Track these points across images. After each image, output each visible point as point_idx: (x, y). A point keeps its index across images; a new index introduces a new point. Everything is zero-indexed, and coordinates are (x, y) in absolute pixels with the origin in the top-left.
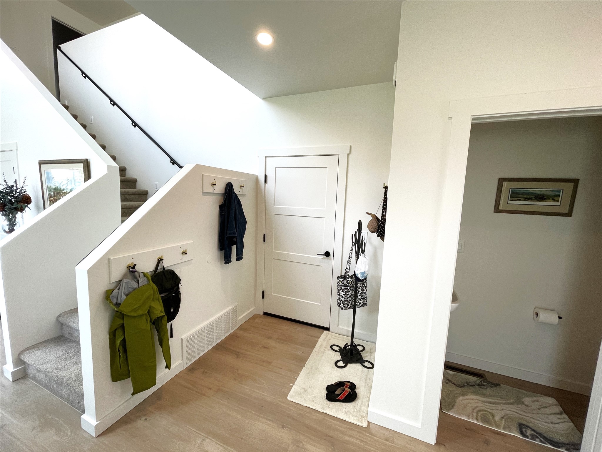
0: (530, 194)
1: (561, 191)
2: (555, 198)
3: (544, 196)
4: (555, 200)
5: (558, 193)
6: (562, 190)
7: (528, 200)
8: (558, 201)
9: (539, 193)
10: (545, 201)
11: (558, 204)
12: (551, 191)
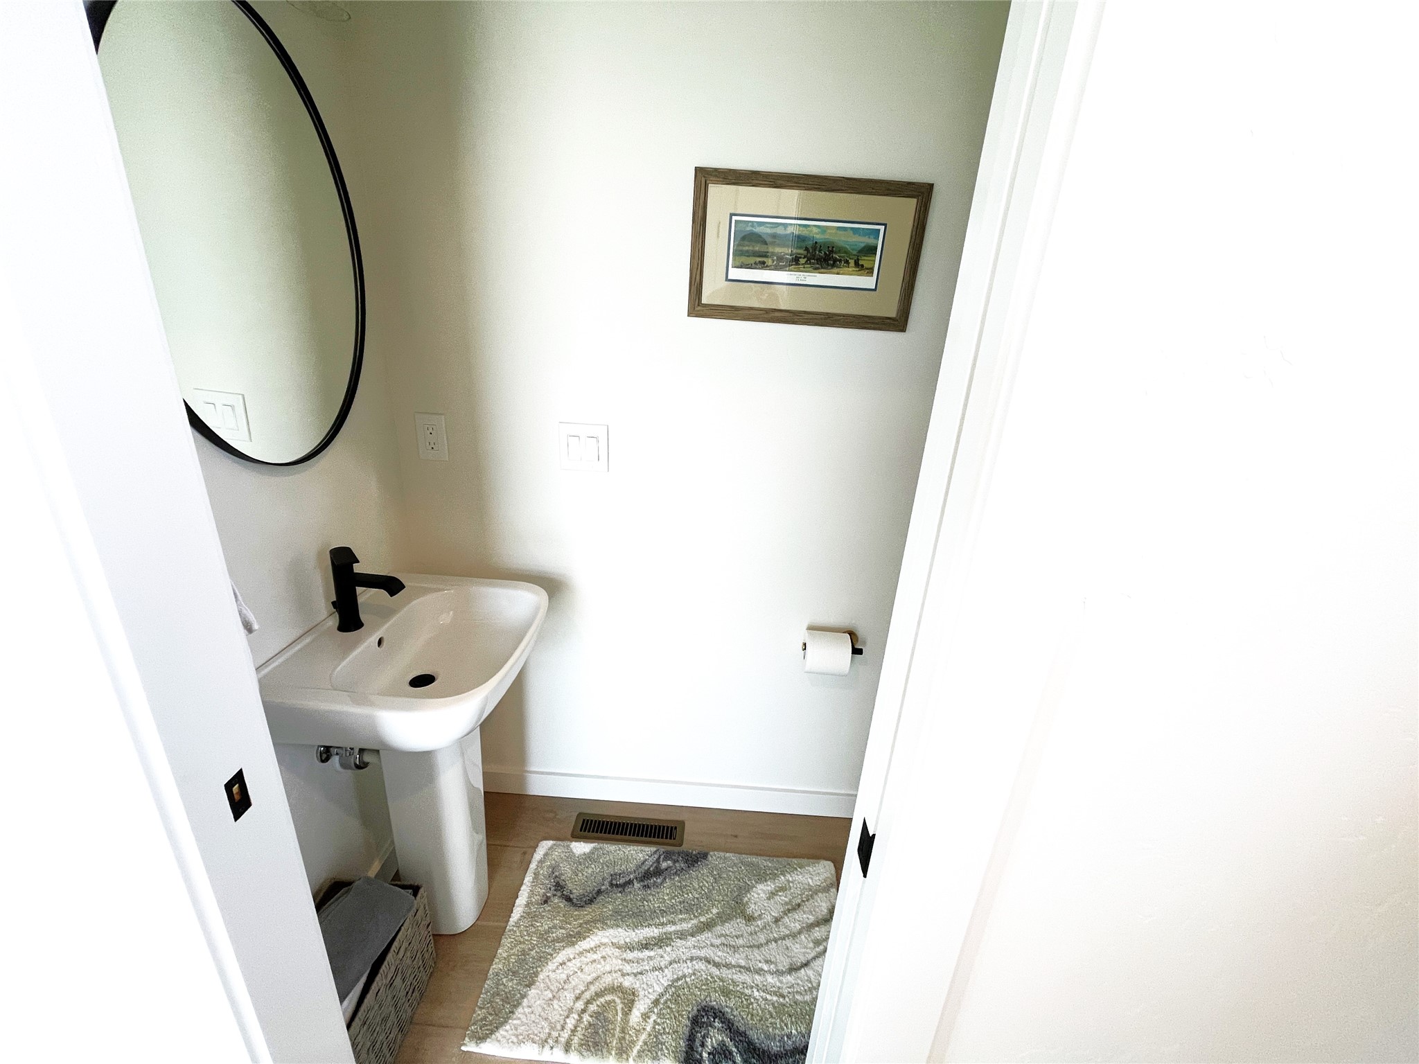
1: (879, 230)
2: (860, 259)
3: (832, 252)
4: (862, 266)
5: (868, 241)
6: (882, 228)
7: (785, 266)
8: (870, 271)
9: (818, 236)
10: (835, 270)
11: (868, 282)
12: (852, 228)
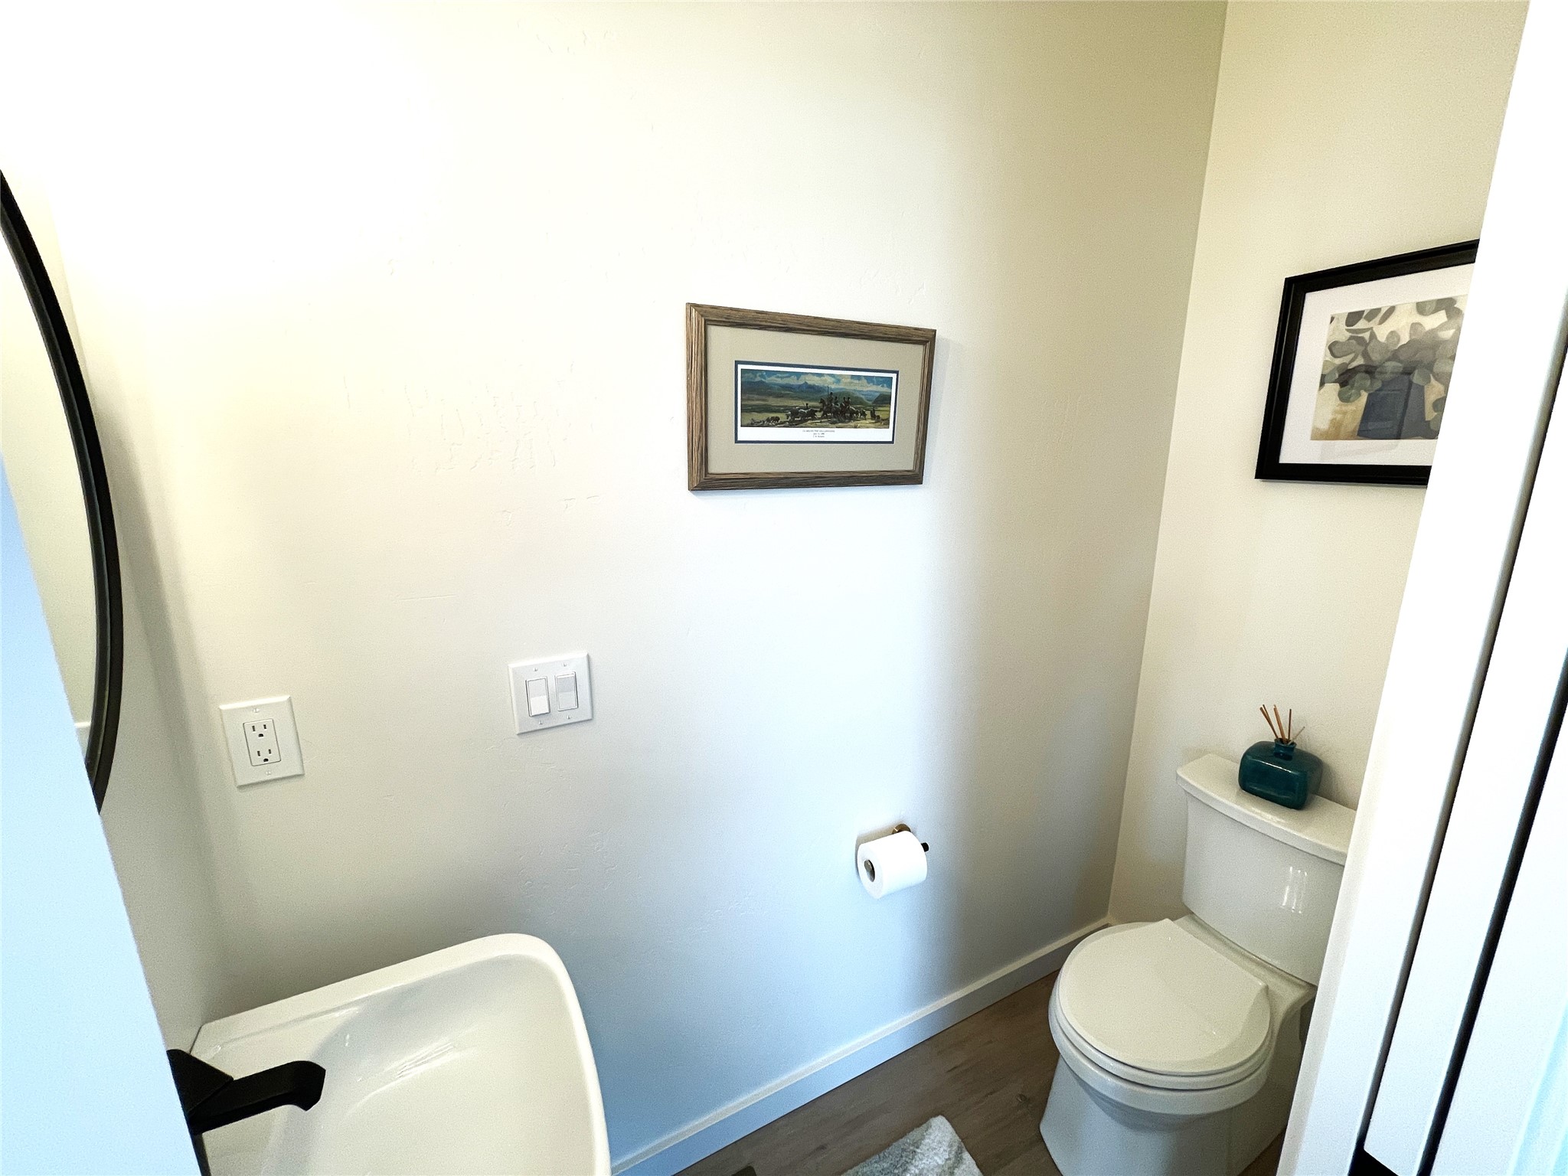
0: (810, 391)
1: (892, 378)
2: (876, 409)
3: (847, 403)
4: (878, 417)
5: (882, 390)
7: (801, 421)
8: (886, 423)
9: (832, 387)
11: (885, 434)
12: (866, 377)
